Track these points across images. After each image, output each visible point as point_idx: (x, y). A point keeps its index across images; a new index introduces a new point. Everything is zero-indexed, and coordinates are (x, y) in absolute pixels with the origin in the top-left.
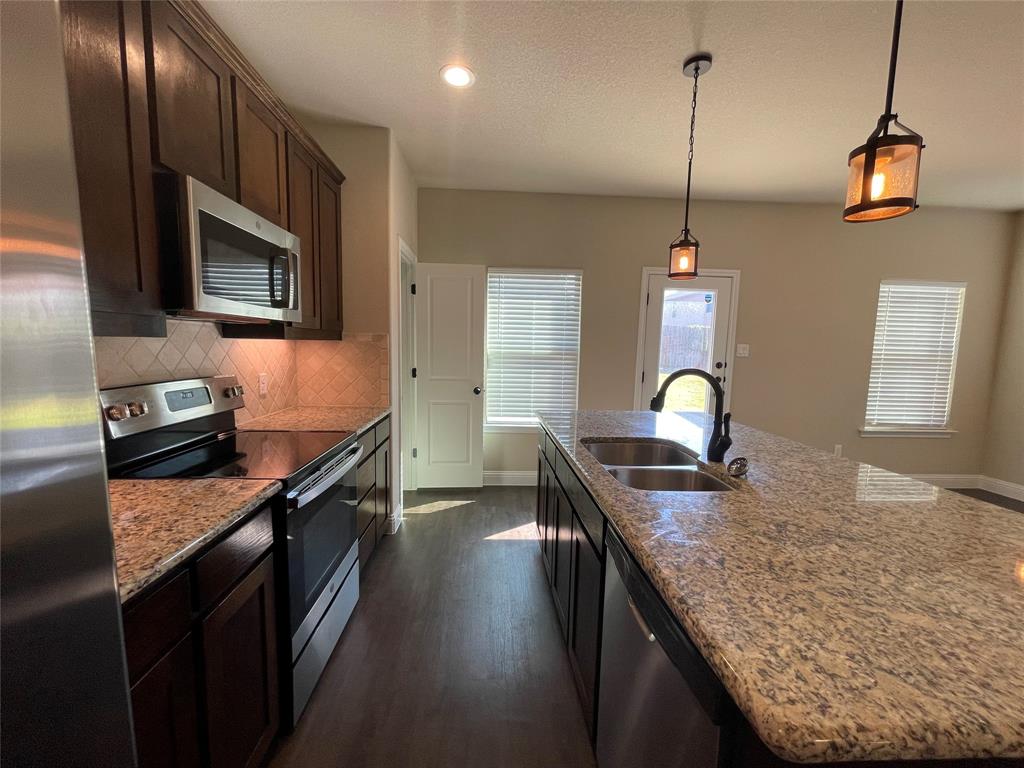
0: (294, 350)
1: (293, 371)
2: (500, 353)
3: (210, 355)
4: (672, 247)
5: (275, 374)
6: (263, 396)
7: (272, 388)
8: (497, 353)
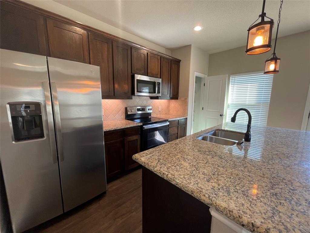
0: (169, 102)
1: (168, 107)
2: (233, 103)
3: (143, 103)
4: (265, 62)
5: (163, 107)
6: (160, 111)
7: (162, 110)
8: (232, 103)
